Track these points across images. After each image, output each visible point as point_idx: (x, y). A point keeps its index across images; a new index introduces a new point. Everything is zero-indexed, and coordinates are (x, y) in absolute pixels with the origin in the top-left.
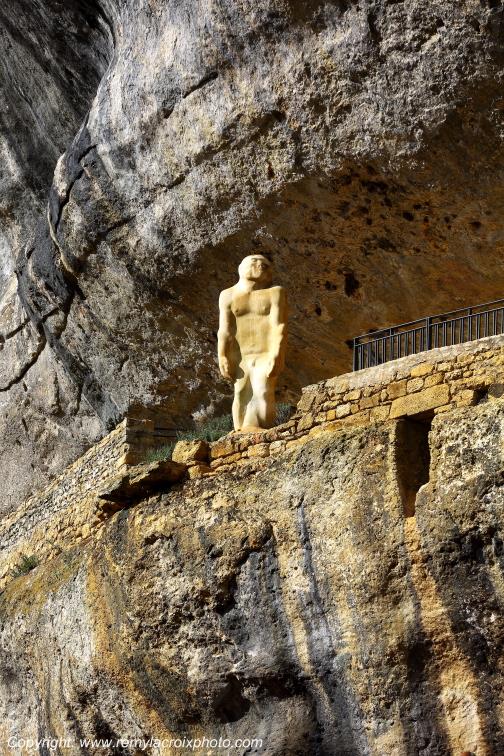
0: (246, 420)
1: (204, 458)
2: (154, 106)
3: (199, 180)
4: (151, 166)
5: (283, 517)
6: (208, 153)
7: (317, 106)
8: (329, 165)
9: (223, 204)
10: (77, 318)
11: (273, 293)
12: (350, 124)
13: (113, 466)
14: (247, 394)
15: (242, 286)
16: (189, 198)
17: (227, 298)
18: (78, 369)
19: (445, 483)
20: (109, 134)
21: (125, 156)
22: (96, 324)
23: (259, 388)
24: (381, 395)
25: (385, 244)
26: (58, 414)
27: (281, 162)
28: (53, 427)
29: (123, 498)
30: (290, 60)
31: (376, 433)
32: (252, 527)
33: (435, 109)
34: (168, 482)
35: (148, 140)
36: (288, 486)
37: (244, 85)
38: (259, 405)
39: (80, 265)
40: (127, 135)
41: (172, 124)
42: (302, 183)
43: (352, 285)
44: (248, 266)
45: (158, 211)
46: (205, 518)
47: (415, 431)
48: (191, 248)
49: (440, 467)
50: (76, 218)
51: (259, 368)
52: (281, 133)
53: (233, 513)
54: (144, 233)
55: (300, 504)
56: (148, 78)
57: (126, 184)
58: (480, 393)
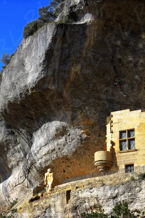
1: (42, 195)
2: (39, 148)
3: (45, 158)
4: (39, 156)
5: (52, 203)
6: (45, 155)
7: (59, 149)
8: (61, 156)
9: (48, 161)
10: (30, 175)
11: (52, 174)
12: (63, 151)
14: (48, 187)
15: (48, 173)
16: (43, 160)
17: (46, 174)
18: (30, 181)
19: (72, 199)
20: (33, 151)
21: (35, 154)
22: (32, 176)
23: (50, 186)
24: (64, 188)
25: (68, 166)
26: (28, 187)
27: (55, 156)
28: (27, 189)
29: (32, 200)
30: (56, 143)
31: (63, 193)
32: (48, 205)
33: (74, 149)
34: (37, 198)
35: (38, 153)
36: (52, 199)
37: (50, 146)
38: (50, 188)
39: (30, 168)
40: (36, 152)
41: (41, 150)
42: (58, 158)
43: (64, 172)
44: (49, 170)
45: (39, 161)
46: (42, 203)
47: (69, 192)
48: (44, 166)
49: (71, 197)
50: (29, 162)
51: (50, 183)
52: (55, 152)
53: (45, 203)
54: (38, 164)
55: (54, 202)
56: (38, 144)
57: (35, 158)
58: (77, 188)
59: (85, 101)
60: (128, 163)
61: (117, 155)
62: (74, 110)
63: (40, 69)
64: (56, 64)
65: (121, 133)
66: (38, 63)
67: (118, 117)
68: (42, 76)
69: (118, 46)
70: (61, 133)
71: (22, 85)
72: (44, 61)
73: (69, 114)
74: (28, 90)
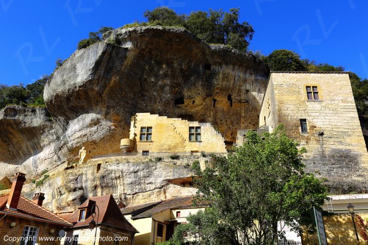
0: (81, 162)
1: (76, 165)
2: (74, 132)
3: (77, 140)
4: (72, 138)
5: (84, 172)
6: (78, 138)
7: (90, 134)
8: (91, 140)
9: (78, 143)
10: (60, 152)
11: (85, 151)
12: (93, 137)
13: (65, 165)
14: (81, 160)
15: (82, 149)
16: (75, 142)
17: (80, 151)
18: (59, 157)
19: (102, 170)
20: (68, 134)
21: (69, 137)
22: (62, 153)
23: (82, 160)
24: (96, 161)
25: (94, 149)
26: (55, 161)
27: (86, 139)
28: (55, 163)
30: (88, 130)
31: (95, 165)
32: (80, 173)
33: (102, 136)
34: (72, 167)
35: (72, 135)
36: (85, 169)
37: (83, 132)
38: (82, 161)
39: (62, 147)
40: (70, 135)
41: (75, 134)
42: (87, 142)
43: (90, 152)
44: (83, 148)
45: (72, 142)
46: (76, 171)
47: (99, 165)
48: (74, 146)
49: (101, 169)
50: (63, 142)
51: (83, 157)
52: (86, 136)
53: (79, 171)
54: (69, 145)
55: (86, 171)
56: (73, 130)
57: (69, 140)
58: (106, 162)
59: (117, 103)
60: (145, 150)
61: (137, 143)
62: (108, 108)
63: (90, 73)
64: (101, 72)
65: (142, 128)
66: (88, 68)
67: (142, 117)
68: (90, 78)
69: (146, 70)
70: (96, 123)
71: (72, 83)
72: (93, 68)
73: (104, 110)
74: (76, 87)
